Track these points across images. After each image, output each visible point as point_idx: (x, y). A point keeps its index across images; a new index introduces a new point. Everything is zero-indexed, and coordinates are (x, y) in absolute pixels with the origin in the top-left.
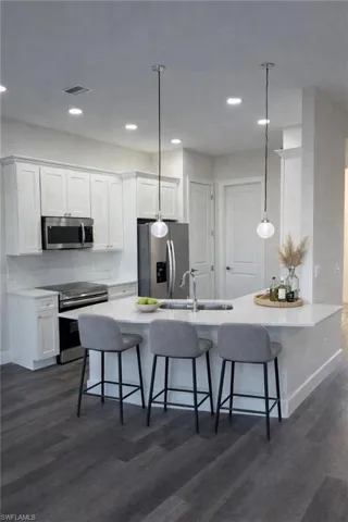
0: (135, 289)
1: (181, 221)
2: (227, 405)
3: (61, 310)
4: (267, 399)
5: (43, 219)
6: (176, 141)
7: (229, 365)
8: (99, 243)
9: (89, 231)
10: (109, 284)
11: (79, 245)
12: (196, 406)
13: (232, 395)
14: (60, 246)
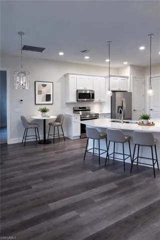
0: (110, 116)
1: (129, 91)
2: (136, 161)
3: (82, 120)
4: (153, 159)
5: (77, 91)
6: (126, 63)
7: (137, 146)
8: (96, 99)
9: (93, 95)
10: (99, 113)
11: (89, 100)
12: (124, 160)
13: (138, 157)
14: (85, 100)
